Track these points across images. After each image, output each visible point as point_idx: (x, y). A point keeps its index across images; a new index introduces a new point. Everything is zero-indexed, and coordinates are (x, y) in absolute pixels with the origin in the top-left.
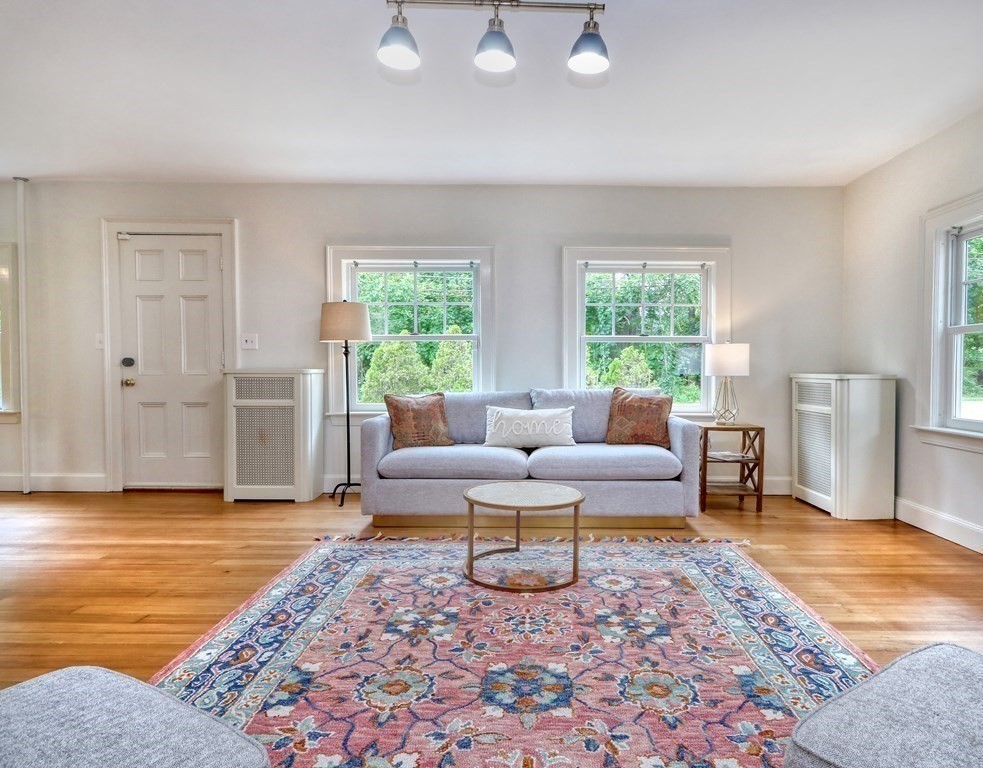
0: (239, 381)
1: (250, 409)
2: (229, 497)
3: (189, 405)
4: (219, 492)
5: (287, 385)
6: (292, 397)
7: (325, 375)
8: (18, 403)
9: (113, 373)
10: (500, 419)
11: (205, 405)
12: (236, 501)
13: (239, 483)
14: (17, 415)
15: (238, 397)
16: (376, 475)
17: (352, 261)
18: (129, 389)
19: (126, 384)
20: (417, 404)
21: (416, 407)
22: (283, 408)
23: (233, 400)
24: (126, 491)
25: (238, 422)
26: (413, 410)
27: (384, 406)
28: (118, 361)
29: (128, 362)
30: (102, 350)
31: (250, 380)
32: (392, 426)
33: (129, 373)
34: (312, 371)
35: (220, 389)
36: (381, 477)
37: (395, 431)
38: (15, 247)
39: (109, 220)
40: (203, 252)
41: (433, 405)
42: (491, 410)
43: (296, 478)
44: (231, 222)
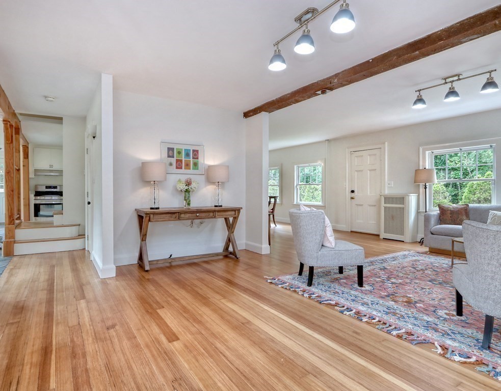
0: (385, 198)
1: (389, 208)
2: (382, 237)
3: (370, 206)
4: (378, 235)
5: (402, 200)
6: (403, 204)
7: (418, 196)
8: (325, 203)
9: (349, 195)
10: (495, 216)
11: (375, 206)
12: (384, 238)
13: (385, 233)
14: (325, 206)
15: (385, 203)
16: (430, 233)
17: (430, 151)
18: (353, 200)
19: (352, 198)
20: (453, 208)
21: (452, 209)
22: (400, 208)
23: (383, 204)
24: (351, 232)
25: (385, 211)
26: (450, 210)
27: (437, 208)
28: (350, 191)
29: (353, 192)
30: (346, 188)
31: (389, 198)
32: (440, 216)
33: (353, 195)
34: (411, 195)
35: (380, 200)
36: (432, 234)
37: (441, 218)
38: (325, 159)
39: (348, 148)
40: (375, 155)
41: (462, 209)
42: (492, 212)
43: (405, 233)
44: (384, 143)
